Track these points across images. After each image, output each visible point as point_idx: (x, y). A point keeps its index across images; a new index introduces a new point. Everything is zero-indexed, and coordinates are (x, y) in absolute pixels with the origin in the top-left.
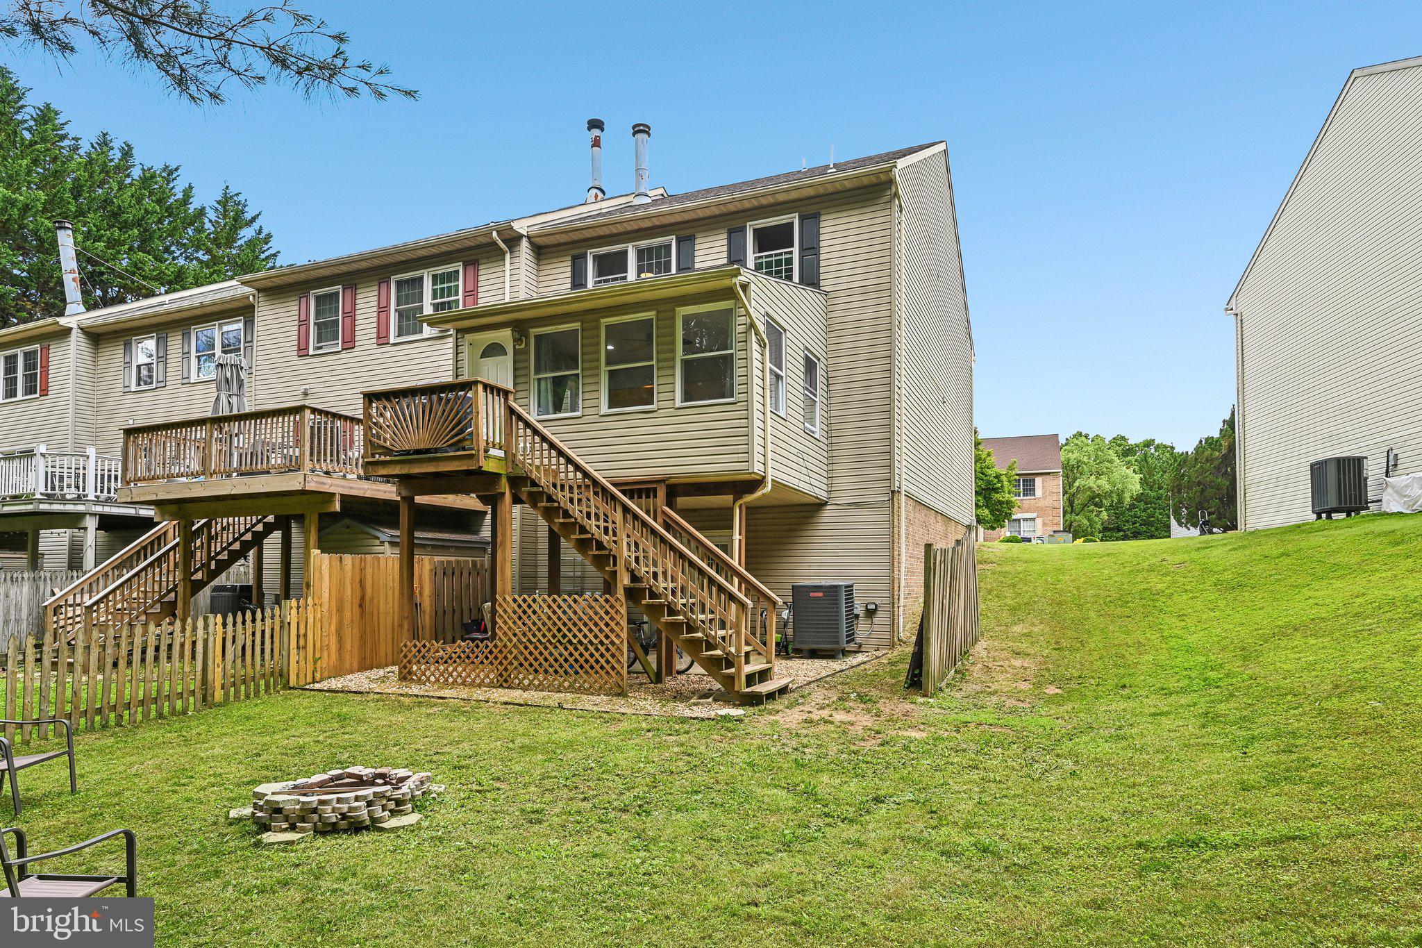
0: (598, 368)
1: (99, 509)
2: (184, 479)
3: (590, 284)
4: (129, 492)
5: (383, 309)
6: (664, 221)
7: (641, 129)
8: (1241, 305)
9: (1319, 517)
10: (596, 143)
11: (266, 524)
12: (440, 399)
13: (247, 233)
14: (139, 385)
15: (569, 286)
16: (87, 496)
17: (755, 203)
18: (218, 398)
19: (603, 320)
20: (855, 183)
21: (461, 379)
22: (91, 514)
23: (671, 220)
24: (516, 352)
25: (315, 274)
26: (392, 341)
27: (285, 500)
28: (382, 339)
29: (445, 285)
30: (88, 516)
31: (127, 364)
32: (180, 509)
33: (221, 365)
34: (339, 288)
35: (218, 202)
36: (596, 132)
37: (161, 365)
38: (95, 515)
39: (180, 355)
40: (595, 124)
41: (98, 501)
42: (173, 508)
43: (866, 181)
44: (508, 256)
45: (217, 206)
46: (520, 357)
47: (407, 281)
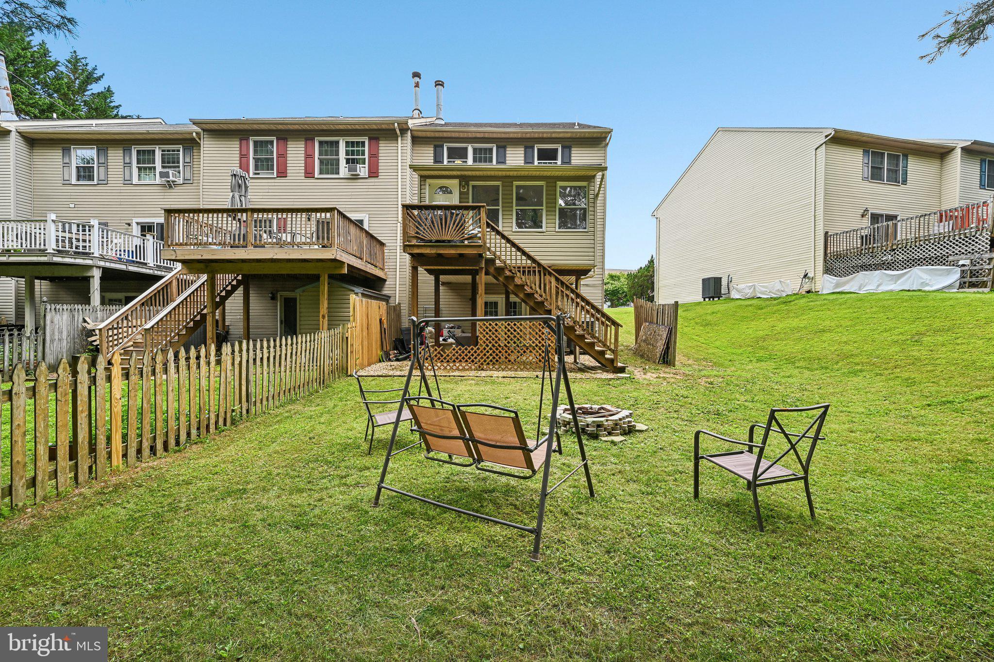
0: (512, 207)
1: (102, 264)
2: (215, 247)
3: (445, 162)
4: (174, 253)
5: (309, 157)
6: (491, 136)
7: (439, 84)
8: (659, 214)
9: (704, 300)
10: (417, 85)
11: (238, 281)
12: (452, 214)
13: (95, 88)
14: (78, 180)
15: (432, 161)
16: (93, 254)
17: (541, 136)
18: (233, 197)
19: (514, 183)
20: (590, 136)
21: (423, 204)
22: (97, 267)
23: (495, 136)
24: (461, 193)
25: (256, 127)
26: (316, 176)
27: (307, 264)
28: (309, 174)
29: (355, 149)
30: (95, 268)
31: (67, 165)
32: (207, 267)
33: (235, 175)
34: (274, 139)
35: (69, 62)
36: (417, 79)
37: (102, 169)
38: (99, 267)
39: (122, 164)
40: (416, 75)
41: (102, 258)
42: (202, 265)
43: (595, 135)
44: (400, 139)
45: (67, 63)
46: (463, 196)
47: (326, 142)
